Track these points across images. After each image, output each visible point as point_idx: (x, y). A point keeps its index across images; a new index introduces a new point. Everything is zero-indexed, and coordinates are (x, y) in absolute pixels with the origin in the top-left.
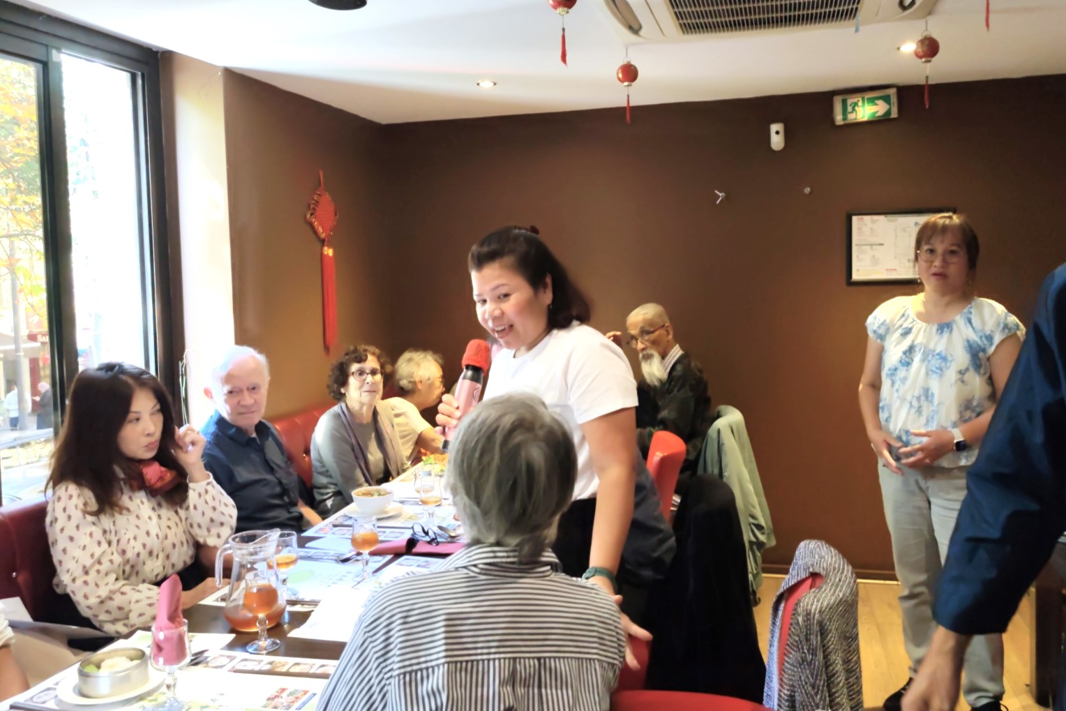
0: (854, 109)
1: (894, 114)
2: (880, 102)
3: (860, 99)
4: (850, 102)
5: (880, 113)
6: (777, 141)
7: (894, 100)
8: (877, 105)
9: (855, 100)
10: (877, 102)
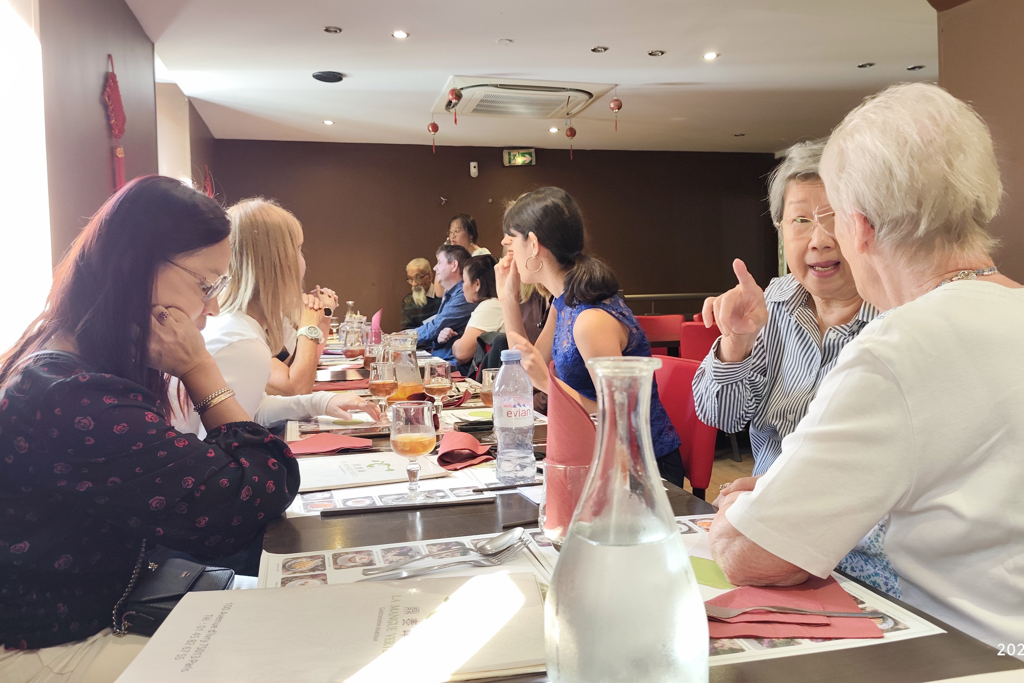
0: (514, 158)
1: (534, 163)
2: (527, 156)
3: (517, 153)
4: (512, 154)
5: (527, 162)
6: (474, 171)
7: (534, 155)
8: (525, 156)
9: (515, 153)
10: (525, 155)
